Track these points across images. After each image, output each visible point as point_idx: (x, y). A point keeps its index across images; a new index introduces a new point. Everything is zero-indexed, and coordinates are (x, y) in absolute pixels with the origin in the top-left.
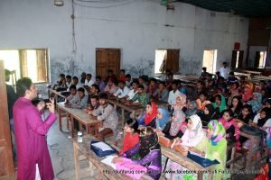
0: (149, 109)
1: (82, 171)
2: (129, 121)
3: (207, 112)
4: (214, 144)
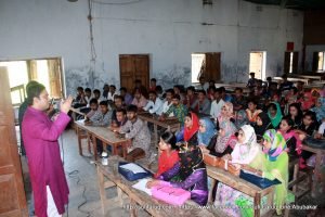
4: (273, 159)
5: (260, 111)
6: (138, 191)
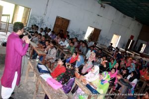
1: (29, 77)
4: (102, 84)
5: (107, 61)
6: (41, 78)
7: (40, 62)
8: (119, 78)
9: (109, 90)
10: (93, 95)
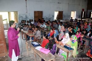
0: (51, 31)
2: (45, 35)
3: (71, 32)
5: (72, 29)
7: (33, 41)
8: (82, 36)
9: (78, 45)
10: (69, 51)
